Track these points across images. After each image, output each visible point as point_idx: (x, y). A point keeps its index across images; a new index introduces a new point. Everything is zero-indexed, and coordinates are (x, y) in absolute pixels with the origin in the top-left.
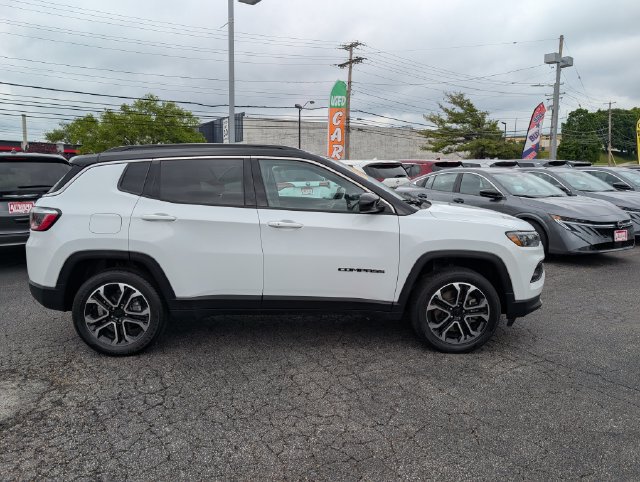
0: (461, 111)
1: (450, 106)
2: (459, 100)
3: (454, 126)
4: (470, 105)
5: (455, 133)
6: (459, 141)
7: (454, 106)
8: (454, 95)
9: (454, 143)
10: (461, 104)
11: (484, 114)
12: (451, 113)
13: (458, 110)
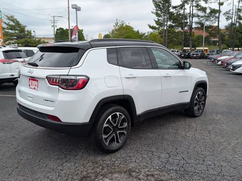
0: (14, 24)
1: (7, 21)
2: (11, 18)
3: (10, 31)
4: (18, 22)
5: (11, 35)
6: (14, 39)
7: (9, 21)
8: (9, 16)
9: (12, 40)
10: (13, 21)
11: (24, 26)
12: (8, 24)
13: (12, 23)
